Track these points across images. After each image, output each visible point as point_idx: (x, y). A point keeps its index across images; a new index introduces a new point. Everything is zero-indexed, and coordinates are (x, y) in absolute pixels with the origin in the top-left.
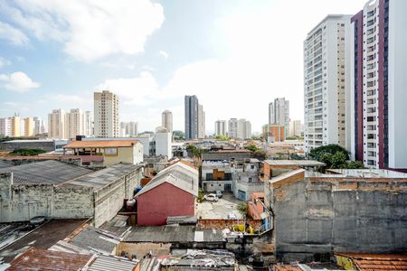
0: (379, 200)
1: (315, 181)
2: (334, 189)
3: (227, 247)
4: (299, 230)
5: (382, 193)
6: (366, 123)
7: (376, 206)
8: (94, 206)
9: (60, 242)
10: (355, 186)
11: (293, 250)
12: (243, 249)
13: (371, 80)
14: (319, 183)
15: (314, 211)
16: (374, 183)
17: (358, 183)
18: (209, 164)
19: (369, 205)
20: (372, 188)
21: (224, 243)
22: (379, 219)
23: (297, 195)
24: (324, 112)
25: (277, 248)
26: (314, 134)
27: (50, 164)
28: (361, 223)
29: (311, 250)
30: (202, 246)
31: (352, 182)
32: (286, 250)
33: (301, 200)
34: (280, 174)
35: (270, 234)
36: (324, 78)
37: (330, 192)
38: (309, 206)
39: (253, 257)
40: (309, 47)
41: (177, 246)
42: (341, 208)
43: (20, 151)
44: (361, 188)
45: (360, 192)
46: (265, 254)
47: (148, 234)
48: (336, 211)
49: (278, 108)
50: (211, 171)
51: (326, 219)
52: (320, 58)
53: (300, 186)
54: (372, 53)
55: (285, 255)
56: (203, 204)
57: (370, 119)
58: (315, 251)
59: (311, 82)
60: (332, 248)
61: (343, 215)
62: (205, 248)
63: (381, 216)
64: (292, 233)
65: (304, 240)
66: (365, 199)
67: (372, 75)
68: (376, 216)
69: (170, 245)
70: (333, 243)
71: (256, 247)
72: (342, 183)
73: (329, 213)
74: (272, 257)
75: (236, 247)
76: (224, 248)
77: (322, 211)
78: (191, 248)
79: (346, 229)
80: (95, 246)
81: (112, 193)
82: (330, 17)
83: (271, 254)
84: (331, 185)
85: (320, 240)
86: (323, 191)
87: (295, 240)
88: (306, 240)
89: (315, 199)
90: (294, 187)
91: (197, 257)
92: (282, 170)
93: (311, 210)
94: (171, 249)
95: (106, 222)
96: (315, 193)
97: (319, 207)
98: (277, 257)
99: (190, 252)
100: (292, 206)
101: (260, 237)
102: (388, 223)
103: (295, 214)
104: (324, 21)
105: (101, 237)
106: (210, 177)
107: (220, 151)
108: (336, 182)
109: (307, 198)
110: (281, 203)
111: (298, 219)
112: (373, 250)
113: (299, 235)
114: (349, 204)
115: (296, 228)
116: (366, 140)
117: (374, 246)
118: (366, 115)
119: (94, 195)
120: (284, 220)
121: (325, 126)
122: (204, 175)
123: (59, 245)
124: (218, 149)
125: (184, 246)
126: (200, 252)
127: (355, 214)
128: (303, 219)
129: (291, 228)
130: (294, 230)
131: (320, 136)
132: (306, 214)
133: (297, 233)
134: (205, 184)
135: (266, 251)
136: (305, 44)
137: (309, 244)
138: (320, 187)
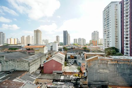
0: (126, 67)
1: (102, 60)
2: (109, 63)
3: (71, 81)
5: (127, 65)
6: (125, 39)
7: (125, 69)
8: (29, 67)
9: (17, 78)
10: (116, 62)
11: (94, 84)
12: (77, 82)
13: (127, 24)
15: (101, 70)
16: (124, 61)
17: (118, 61)
18: (69, 53)
19: (122, 69)
20: (123, 63)
21: (70, 80)
22: (125, 74)
23: (95, 64)
24: (110, 36)
25: (88, 83)
26: (106, 43)
27: (18, 53)
28: (118, 75)
29: (100, 84)
30: (63, 81)
31: (115, 61)
32: (91, 83)
33: (97, 66)
34: (90, 57)
35: (86, 78)
36: (110, 24)
37: (107, 64)
39: (80, 85)
40: (105, 13)
41: (55, 81)
42: (111, 70)
43: (11, 49)
44: (119, 63)
45: (118, 64)
46: (84, 85)
47: (46, 76)
48: (109, 70)
49: (95, 34)
50: (70, 56)
51: (105, 73)
52: (108, 17)
53: (96, 62)
54: (127, 14)
55: (91, 85)
57: (127, 38)
58: (102, 84)
59: (105, 25)
60: (108, 84)
61: (112, 72)
62: (64, 82)
63: (126, 73)
64: (93, 78)
65: (98, 80)
66: (120, 66)
67: (127, 22)
68: (124, 73)
69: (52, 80)
70: (108, 82)
71: (81, 82)
72: (112, 60)
73: (107, 71)
74: (87, 86)
75: (74, 82)
76: (70, 82)
78: (59, 81)
79: (113, 77)
80: (28, 80)
81: (36, 62)
82: (112, 2)
84: (108, 61)
85: (104, 80)
86: (105, 63)
87: (95, 80)
88: (99, 80)
89: (102, 66)
90: (94, 62)
91: (61, 85)
92: (90, 56)
93: (100, 70)
94: (53, 81)
95: (33, 72)
96: (102, 64)
97: (103, 69)
99: (59, 83)
100: (94, 68)
101: (82, 79)
102: (129, 75)
103: (95, 71)
104: (110, 4)
105: (30, 77)
106: (69, 58)
107: (74, 49)
108: (109, 61)
109: (99, 66)
110: (90, 67)
111: (96, 73)
112: (123, 85)
113: (96, 79)
114: (114, 68)
115: (95, 76)
116: (125, 45)
117: (124, 83)
118: (125, 36)
119: (29, 63)
120: (90, 73)
121: (110, 40)
122: (67, 57)
123: (16, 79)
124: (73, 48)
125: (57, 81)
126: (62, 83)
127: (117, 72)
128: (97, 73)
129: (93, 76)
130: (95, 77)
131: (108, 44)
132: (99, 71)
133: (95, 78)
134: (68, 60)
135: (84, 84)
136: (103, 12)
137: (99, 81)
138: (103, 62)
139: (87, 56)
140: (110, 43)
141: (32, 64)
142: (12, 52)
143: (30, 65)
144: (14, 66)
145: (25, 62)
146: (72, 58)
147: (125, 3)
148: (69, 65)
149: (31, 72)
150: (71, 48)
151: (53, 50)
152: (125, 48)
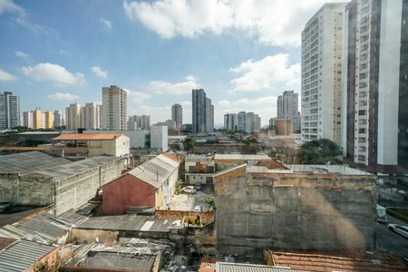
1: (256, 176)
2: (276, 184)
3: (171, 237)
4: (239, 224)
5: (325, 189)
6: (357, 117)
8: (55, 194)
9: (7, 227)
10: (297, 181)
11: (233, 243)
12: (186, 240)
13: (363, 71)
14: (260, 178)
15: (254, 207)
16: (316, 179)
17: (301, 180)
20: (315, 184)
21: (168, 234)
22: (321, 215)
23: (238, 189)
24: (319, 106)
25: (219, 240)
26: (309, 128)
27: (33, 155)
28: (302, 219)
29: (251, 244)
30: (147, 235)
32: (226, 243)
33: (242, 194)
34: (226, 168)
36: (320, 70)
37: (271, 187)
38: (251, 201)
39: (195, 248)
40: (307, 37)
41: (124, 234)
42: (282, 203)
43: (28, 142)
44: (303, 184)
45: (302, 188)
46: (205, 246)
48: (277, 206)
50: (194, 164)
51: (267, 214)
52: (316, 49)
53: (242, 181)
54: (365, 43)
55: (226, 248)
56: (180, 195)
58: (254, 244)
59: (307, 74)
60: (273, 243)
61: (284, 210)
62: (149, 237)
63: (323, 213)
64: (232, 227)
65: (244, 234)
67: (364, 66)
69: (117, 233)
70: (274, 238)
71: (197, 238)
73: (271, 208)
74: (213, 249)
75: (178, 237)
76: (168, 238)
77: (263, 206)
78: (137, 236)
79: (288, 225)
80: (42, 231)
81: (81, 182)
83: (212, 246)
84: (273, 180)
85: (261, 234)
86: (265, 186)
87: (235, 234)
88: (246, 233)
89: (257, 194)
90: (235, 181)
91: (136, 245)
93: (252, 205)
94: (119, 236)
95: (71, 210)
96: (256, 188)
97: (260, 202)
98: (218, 249)
99: (134, 240)
100: (233, 200)
103: (236, 209)
104: (321, 10)
105: (53, 223)
106: (193, 170)
108: (277, 178)
109: (248, 193)
110: (222, 196)
111: (239, 213)
113: (240, 229)
115: (237, 221)
116: (357, 134)
118: (357, 108)
119: (55, 184)
121: (319, 120)
122: (187, 168)
123: (4, 229)
124: (213, 142)
125: (130, 235)
126: (143, 241)
127: (297, 211)
128: (243, 212)
129: (232, 222)
130: (235, 224)
131: (316, 130)
132: (247, 209)
133: (238, 227)
134: (188, 177)
135: (206, 243)
136: (302, 35)
137: (249, 237)
138: (261, 182)
139: (219, 164)
140: (319, 126)
141: (64, 186)
142: (18, 152)
143: (59, 188)
144: (11, 192)
145: (44, 182)
146: (202, 172)
147: (359, 8)
148: (189, 191)
150: (207, 142)
151: (152, 146)
152: (356, 143)
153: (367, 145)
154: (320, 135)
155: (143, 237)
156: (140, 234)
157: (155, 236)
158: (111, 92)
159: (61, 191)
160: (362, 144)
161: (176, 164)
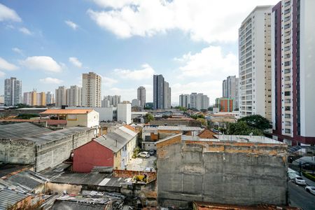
0: (242, 161)
1: (189, 144)
2: (205, 150)
3: (122, 191)
4: (177, 182)
5: (245, 155)
6: (283, 97)
7: (239, 165)
10: (222, 148)
11: (171, 198)
12: (133, 193)
14: (192, 145)
15: (188, 168)
16: (238, 147)
17: (225, 147)
19: (234, 165)
20: (236, 151)
21: (120, 188)
22: (241, 176)
23: (175, 154)
24: (253, 88)
25: (159, 195)
26: (245, 106)
28: (226, 179)
29: (185, 199)
30: (104, 189)
31: (220, 146)
32: (166, 197)
33: (178, 158)
35: (153, 184)
36: (253, 59)
37: (202, 152)
38: (184, 163)
39: (141, 201)
41: (86, 188)
42: (210, 166)
44: (227, 151)
45: (226, 154)
46: (149, 199)
48: (206, 168)
51: (198, 175)
53: (177, 147)
54: (288, 37)
55: (165, 201)
56: (136, 159)
58: (188, 199)
59: (243, 62)
60: (203, 198)
61: (212, 172)
62: (106, 191)
63: (243, 174)
64: (170, 184)
65: (180, 190)
66: (231, 159)
67: (288, 56)
68: (239, 173)
69: (81, 187)
70: (203, 194)
71: (143, 193)
72: (212, 146)
73: (201, 170)
74: (155, 201)
75: (128, 192)
76: (120, 192)
77: (195, 167)
78: (96, 190)
80: (23, 184)
82: (258, 8)
83: (155, 199)
84: (202, 147)
85: (193, 191)
86: (195, 151)
87: (172, 190)
88: (182, 190)
89: (189, 158)
90: (173, 147)
93: (186, 166)
94: (82, 189)
95: (49, 168)
96: (189, 153)
97: (192, 164)
98: (159, 202)
99: (93, 193)
100: (171, 163)
101: (145, 185)
102: (250, 180)
103: (173, 169)
104: (253, 12)
105: (32, 178)
106: (148, 139)
107: (169, 119)
108: (206, 145)
109: (182, 157)
110: (162, 160)
111: (176, 173)
112: (237, 202)
113: (176, 186)
114: (217, 163)
115: (174, 180)
117: (238, 199)
118: (283, 90)
119: (36, 147)
120: (164, 174)
121: (253, 99)
122: (143, 137)
124: (168, 117)
125: (90, 188)
126: (100, 194)
127: (222, 172)
128: (179, 173)
129: (170, 180)
130: (173, 182)
131: (250, 108)
132: (182, 169)
133: (174, 185)
134: (144, 144)
135: (150, 197)
136: (239, 31)
137: (183, 193)
138: (193, 148)
140: (253, 105)
141: (44, 149)
143: (39, 151)
144: (4, 153)
145: (28, 146)
146: (155, 140)
147: (283, 10)
148: (144, 156)
149: (41, 167)
150: (163, 117)
151: (118, 120)
152: (283, 118)
153: (291, 120)
154: (254, 112)
155: (100, 191)
156: (98, 188)
157: (110, 190)
158: (89, 77)
159: (41, 153)
160: (288, 120)
161: (134, 134)
